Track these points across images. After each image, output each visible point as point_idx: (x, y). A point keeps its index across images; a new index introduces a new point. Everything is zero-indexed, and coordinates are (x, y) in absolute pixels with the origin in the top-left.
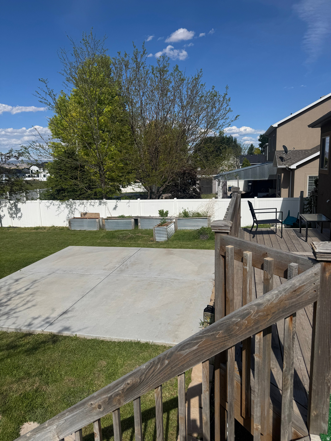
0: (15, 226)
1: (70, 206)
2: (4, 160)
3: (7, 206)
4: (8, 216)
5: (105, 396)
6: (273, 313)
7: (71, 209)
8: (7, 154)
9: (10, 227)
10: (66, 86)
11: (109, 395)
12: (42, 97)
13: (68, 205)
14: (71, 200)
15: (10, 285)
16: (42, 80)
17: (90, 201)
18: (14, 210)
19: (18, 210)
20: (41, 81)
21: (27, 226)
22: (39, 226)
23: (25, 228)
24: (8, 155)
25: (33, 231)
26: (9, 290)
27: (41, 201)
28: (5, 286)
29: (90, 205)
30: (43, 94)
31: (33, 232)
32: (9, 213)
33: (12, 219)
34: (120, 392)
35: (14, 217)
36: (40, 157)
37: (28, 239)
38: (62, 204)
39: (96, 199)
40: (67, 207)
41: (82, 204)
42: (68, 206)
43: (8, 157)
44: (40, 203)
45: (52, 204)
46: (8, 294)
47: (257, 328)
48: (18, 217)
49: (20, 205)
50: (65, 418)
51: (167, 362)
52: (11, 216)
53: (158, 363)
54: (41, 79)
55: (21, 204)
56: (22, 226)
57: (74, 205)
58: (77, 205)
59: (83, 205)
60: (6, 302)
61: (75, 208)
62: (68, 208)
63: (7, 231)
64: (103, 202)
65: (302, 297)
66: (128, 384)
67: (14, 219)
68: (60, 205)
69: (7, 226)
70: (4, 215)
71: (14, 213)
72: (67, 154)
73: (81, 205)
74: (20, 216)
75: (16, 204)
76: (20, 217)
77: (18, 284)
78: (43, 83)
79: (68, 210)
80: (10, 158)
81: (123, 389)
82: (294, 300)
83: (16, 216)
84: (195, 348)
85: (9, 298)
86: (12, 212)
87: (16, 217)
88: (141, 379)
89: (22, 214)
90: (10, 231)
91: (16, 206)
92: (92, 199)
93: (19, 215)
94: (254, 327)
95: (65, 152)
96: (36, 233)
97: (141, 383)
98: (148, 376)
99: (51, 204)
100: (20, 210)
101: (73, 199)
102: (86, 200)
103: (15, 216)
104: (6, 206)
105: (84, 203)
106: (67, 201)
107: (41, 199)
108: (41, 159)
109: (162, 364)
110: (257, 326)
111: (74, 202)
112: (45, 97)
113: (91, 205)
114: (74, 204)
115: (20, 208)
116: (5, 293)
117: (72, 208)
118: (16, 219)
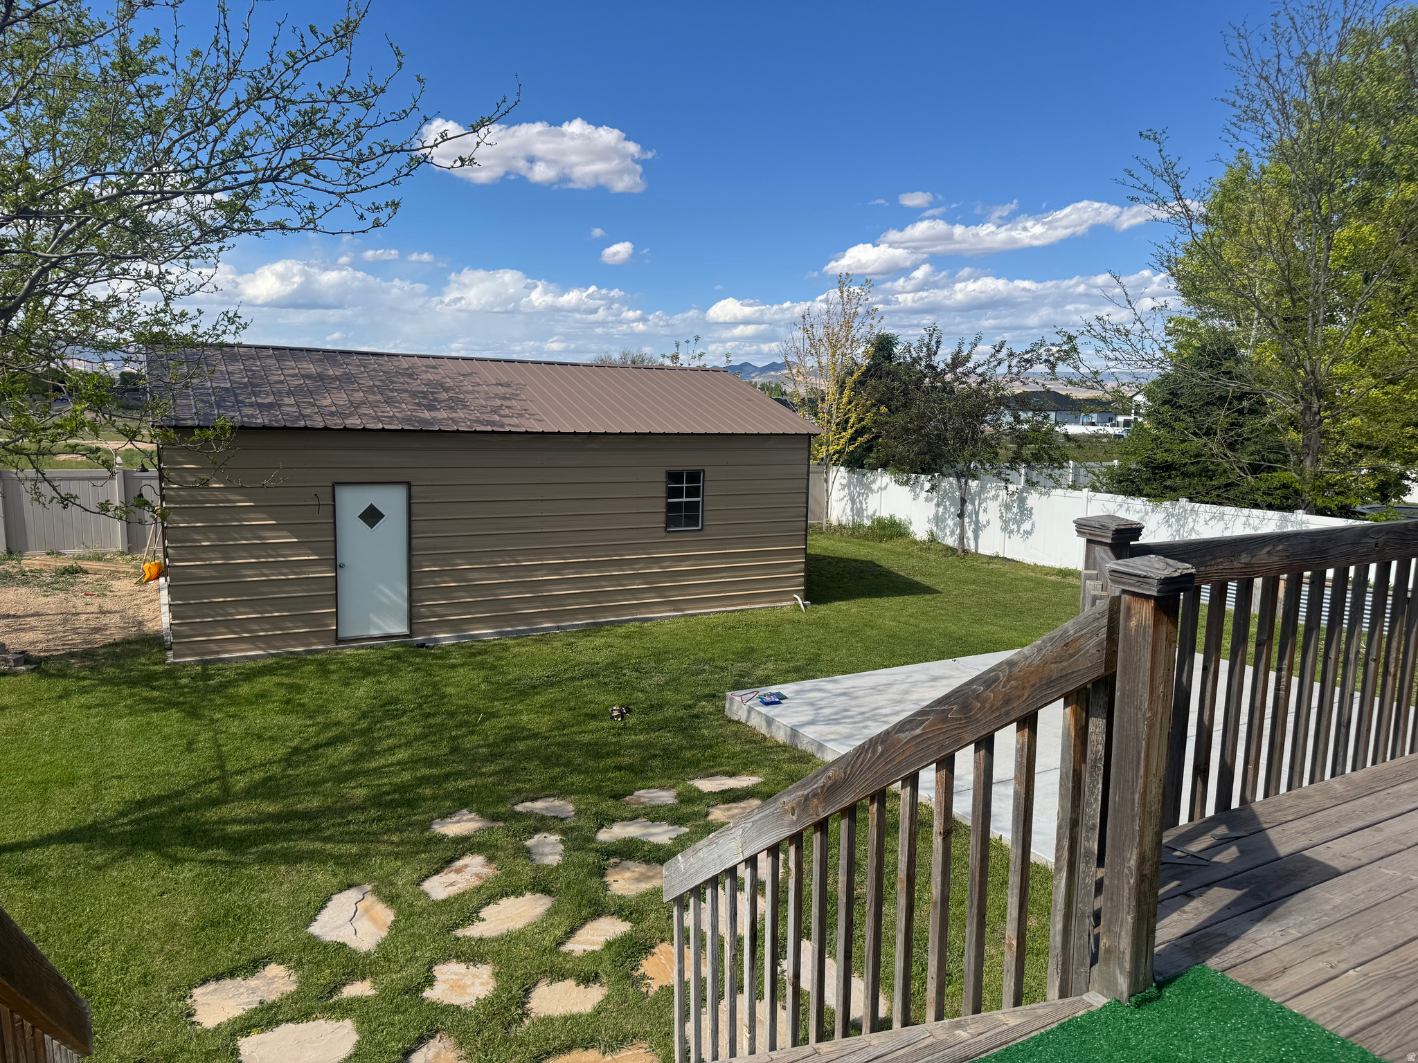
0: (1009, 557)
1: (1178, 521)
2: (1015, 370)
3: (1000, 499)
4: (996, 524)
5: (800, 793)
6: (1033, 686)
7: (1178, 531)
8: (1027, 352)
9: (997, 557)
10: (1231, 138)
11: (806, 792)
12: (1142, 186)
13: (1173, 516)
14: (1183, 501)
15: (915, 684)
16: (1149, 133)
17: (1246, 511)
18: (1015, 510)
19: (1025, 513)
20: (1148, 137)
21: (1040, 563)
22: (1073, 567)
23: (1035, 568)
24: (1026, 357)
25: (1053, 578)
26: (906, 692)
27: (1093, 494)
28: (903, 682)
29: (1245, 524)
30: (1147, 178)
31: (1051, 582)
32: (1001, 517)
33: (1007, 535)
34: (819, 790)
35: (1011, 532)
36: (1111, 364)
37: (1026, 595)
38: (1153, 511)
39: (1270, 507)
40: (1167, 522)
41: (1219, 520)
42: (1173, 520)
43: (1027, 361)
44: (1089, 500)
45: (1125, 506)
46: (899, 702)
47: (1007, 713)
48: (1022, 531)
49: (1033, 499)
50: (753, 819)
51: (880, 749)
52: (1005, 528)
53: (869, 748)
54: (1145, 133)
55: (1038, 496)
56: (1029, 560)
57: (1190, 520)
58: (1201, 519)
59: (1221, 523)
60: (886, 715)
61: (1193, 528)
62: (1170, 526)
63: (985, 565)
64: (1293, 519)
65: (1077, 660)
66: (830, 778)
67: (1010, 537)
68: (1147, 513)
69: (989, 553)
70: (988, 522)
71: (1015, 519)
72: (1209, 355)
73: (1212, 523)
74: (1029, 529)
75: (1025, 494)
76: (1029, 533)
77: (931, 687)
78: (1152, 142)
79: (1170, 533)
80: (1031, 365)
81: (823, 787)
82: (1065, 664)
83: (1019, 528)
84: (918, 731)
85: (897, 709)
86: (1009, 515)
87: (1018, 531)
88: (845, 773)
89: (1033, 525)
90: (991, 566)
91: (1022, 501)
92: (1256, 506)
93: (1026, 526)
94: (1003, 710)
95: (1204, 347)
96: (1055, 584)
97: (845, 780)
98: (855, 769)
99: (1121, 506)
100: (1031, 514)
101: (1191, 500)
102: (1236, 505)
103: (1015, 527)
104: (996, 497)
105: (1226, 518)
106: (1172, 505)
107: (1095, 489)
108: (1112, 370)
109: (874, 752)
110: (1008, 708)
111: (1192, 510)
112: (1150, 185)
113: (1249, 525)
114: (1191, 515)
115: (1032, 508)
116: (895, 697)
117: (1183, 526)
118: (1016, 537)
